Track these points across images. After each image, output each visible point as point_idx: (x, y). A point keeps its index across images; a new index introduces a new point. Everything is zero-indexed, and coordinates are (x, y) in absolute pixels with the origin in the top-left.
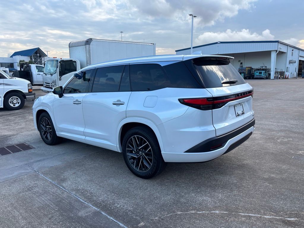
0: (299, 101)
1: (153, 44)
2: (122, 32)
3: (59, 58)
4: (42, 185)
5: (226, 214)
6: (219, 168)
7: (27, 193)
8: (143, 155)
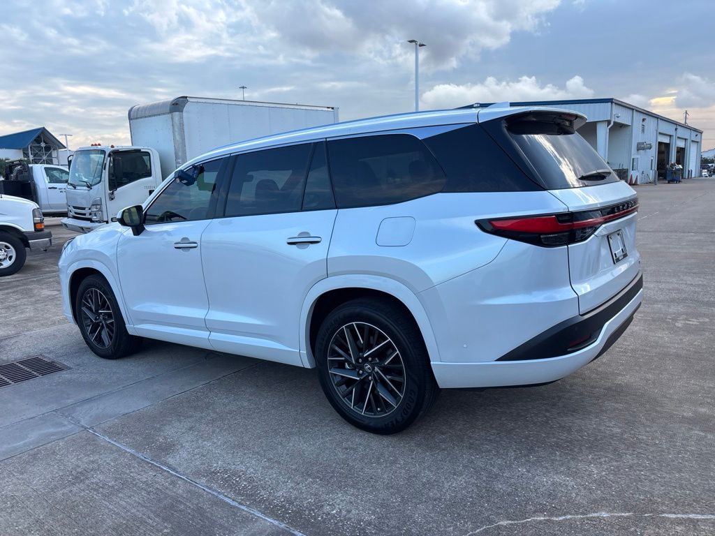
0: (684, 232)
1: (333, 108)
2: (243, 88)
3: (106, 145)
4: (112, 464)
5: (628, 518)
6: (560, 398)
7: (74, 489)
8: (377, 372)
